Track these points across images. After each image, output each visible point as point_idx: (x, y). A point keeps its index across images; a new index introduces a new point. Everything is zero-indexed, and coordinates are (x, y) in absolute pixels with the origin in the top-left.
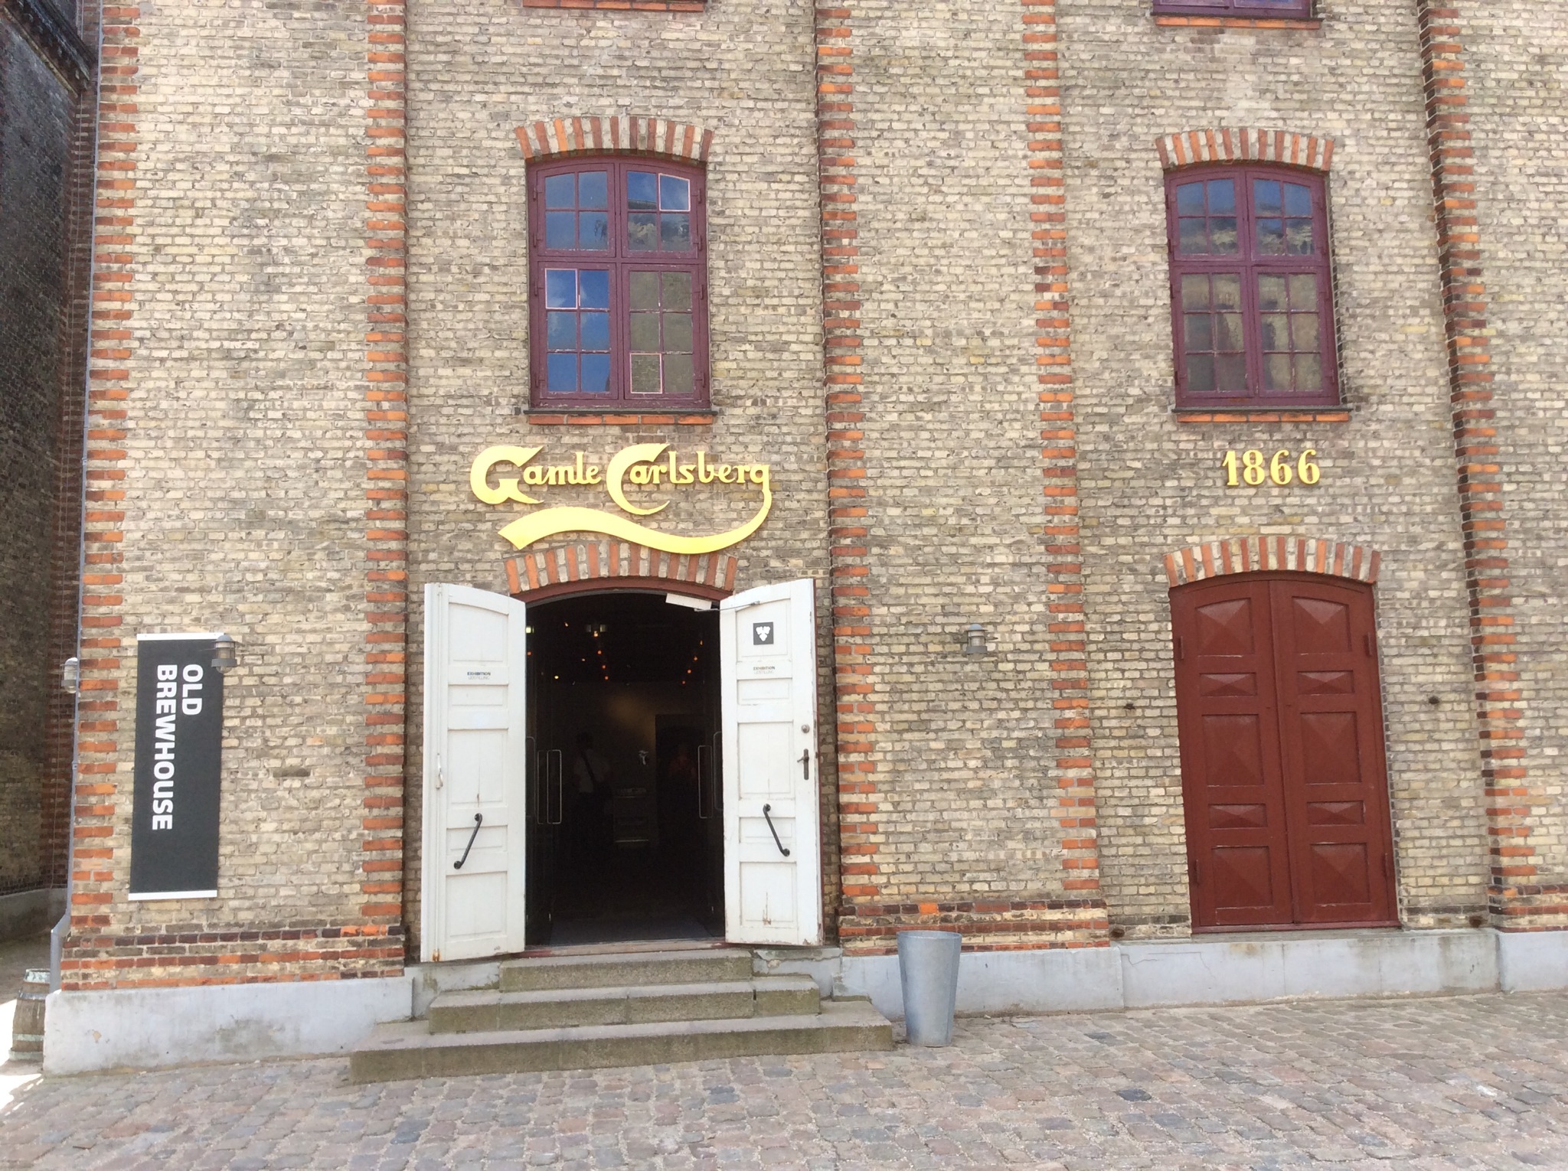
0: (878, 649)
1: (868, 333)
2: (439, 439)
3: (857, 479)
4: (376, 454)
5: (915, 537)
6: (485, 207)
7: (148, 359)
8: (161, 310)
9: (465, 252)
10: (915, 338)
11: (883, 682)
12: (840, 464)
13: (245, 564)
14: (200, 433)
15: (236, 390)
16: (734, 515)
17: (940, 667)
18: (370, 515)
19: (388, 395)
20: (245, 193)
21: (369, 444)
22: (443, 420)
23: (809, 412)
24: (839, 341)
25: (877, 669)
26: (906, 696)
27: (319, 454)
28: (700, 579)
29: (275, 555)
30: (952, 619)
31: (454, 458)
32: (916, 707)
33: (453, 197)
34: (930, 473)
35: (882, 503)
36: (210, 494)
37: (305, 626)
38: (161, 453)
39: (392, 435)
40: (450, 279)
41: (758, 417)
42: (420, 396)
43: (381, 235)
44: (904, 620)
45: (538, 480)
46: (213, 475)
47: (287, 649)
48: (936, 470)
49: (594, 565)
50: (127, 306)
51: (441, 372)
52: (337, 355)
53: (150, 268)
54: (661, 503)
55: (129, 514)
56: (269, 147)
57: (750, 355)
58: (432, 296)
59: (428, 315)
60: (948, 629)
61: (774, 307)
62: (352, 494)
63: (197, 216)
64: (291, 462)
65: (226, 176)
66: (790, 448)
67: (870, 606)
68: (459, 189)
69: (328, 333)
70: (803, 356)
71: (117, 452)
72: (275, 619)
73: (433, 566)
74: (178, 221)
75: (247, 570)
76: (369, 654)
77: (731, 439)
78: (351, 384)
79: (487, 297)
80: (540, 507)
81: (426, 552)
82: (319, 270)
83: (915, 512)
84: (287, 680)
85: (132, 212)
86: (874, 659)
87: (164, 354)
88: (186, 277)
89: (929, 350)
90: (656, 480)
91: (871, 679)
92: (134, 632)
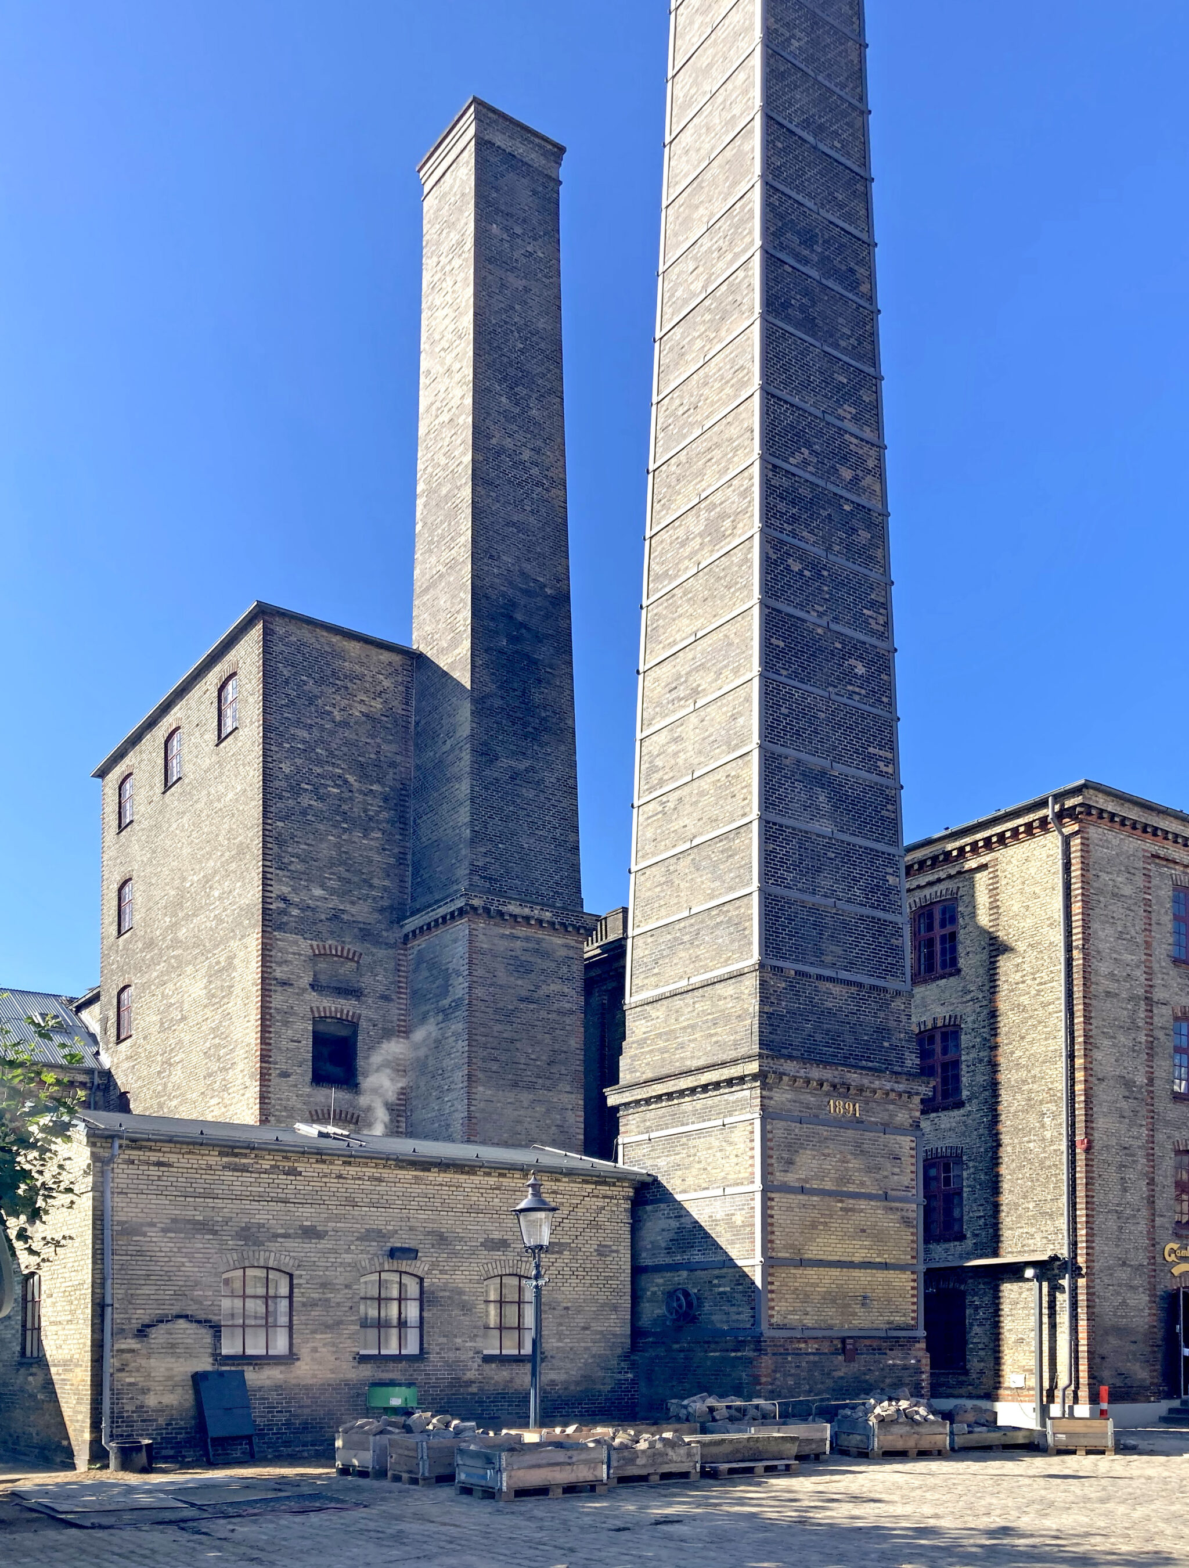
2: (1160, 1240)
4: (1148, 1245)
15: (1119, 1223)
19: (1151, 1226)
20: (1120, 1159)
21: (1147, 1241)
22: (1161, 1235)
27: (1138, 1244)
29: (1129, 1275)
36: (1114, 1255)
39: (1151, 1239)
40: (1162, 1190)
42: (1156, 1226)
43: (1149, 1175)
46: (1115, 1249)
47: (1132, 1304)
51: (1160, 1219)
52: (1141, 1213)
56: (1125, 1145)
58: (1159, 1195)
59: (1158, 1201)
64: (1131, 1246)
65: (1115, 1153)
69: (1139, 1206)
72: (1129, 1295)
75: (1123, 1279)
78: (1143, 1222)
82: (1137, 1185)
84: (1132, 1314)
92: (1098, 1297)
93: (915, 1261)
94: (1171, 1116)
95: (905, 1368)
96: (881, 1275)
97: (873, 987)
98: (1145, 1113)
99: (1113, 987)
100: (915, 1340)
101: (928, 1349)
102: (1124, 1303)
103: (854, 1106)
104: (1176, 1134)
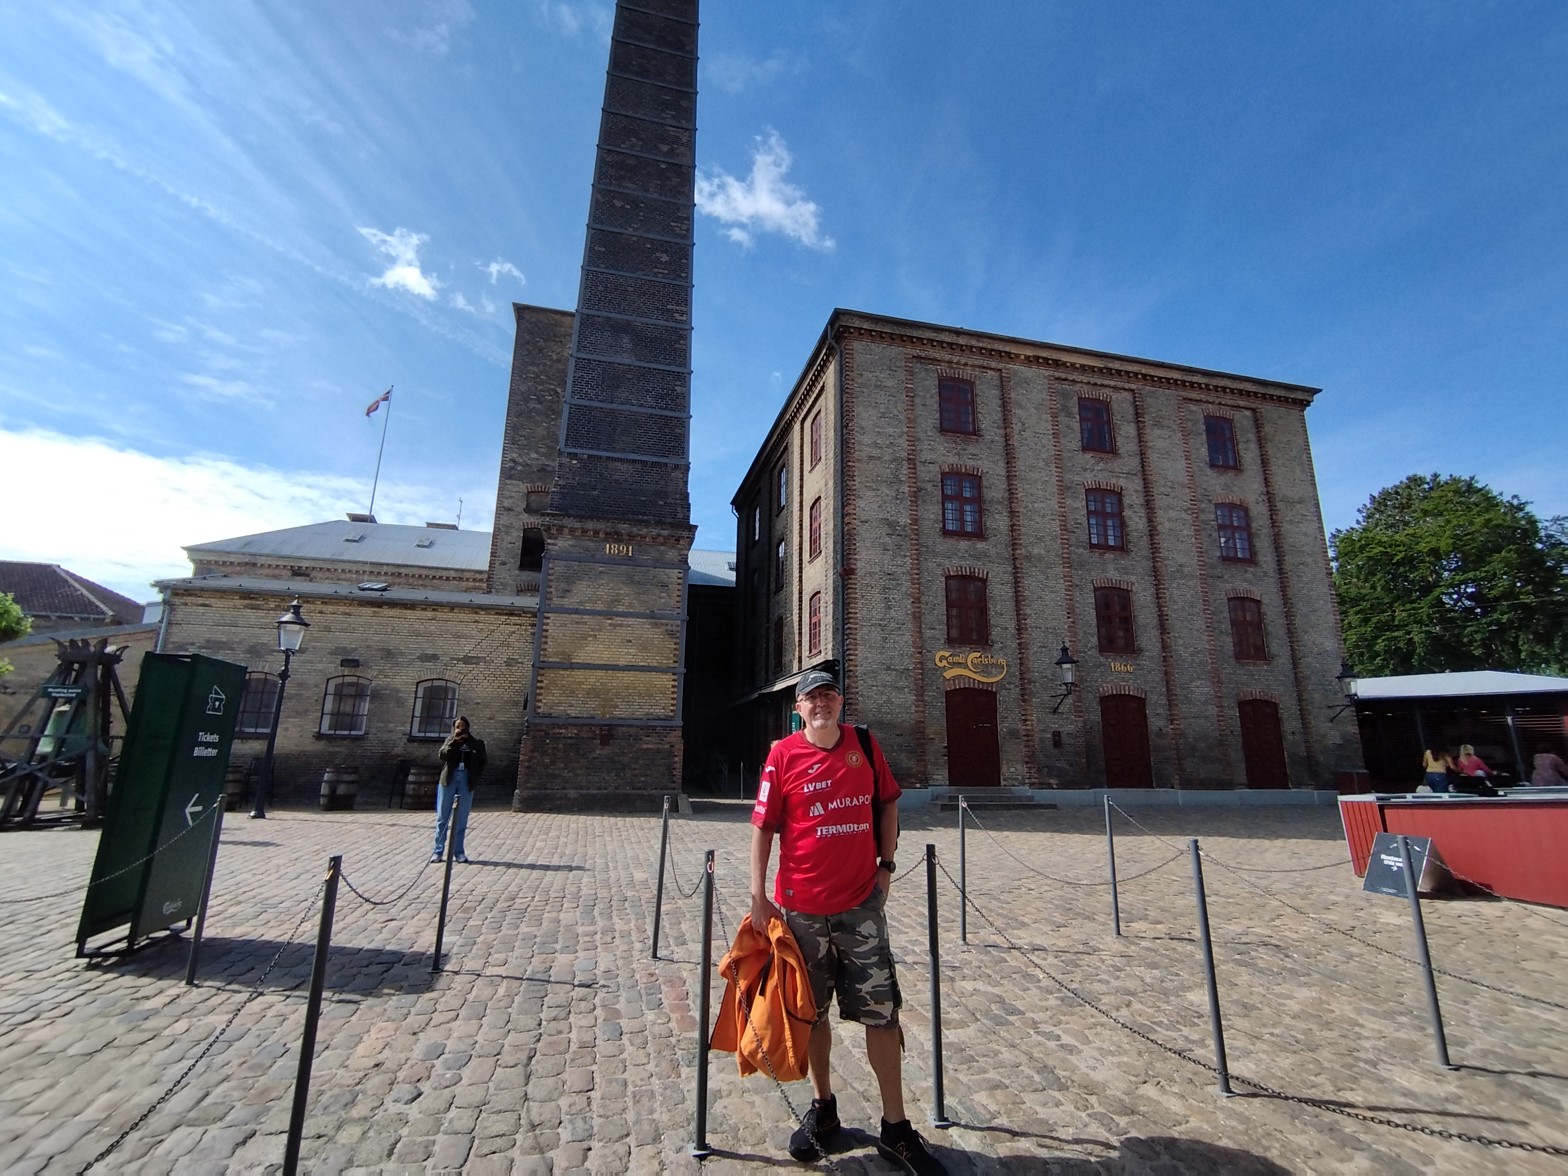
1: (1028, 627)
2: (929, 649)
3: (1027, 665)
4: (915, 652)
6: (936, 589)
7: (862, 625)
8: (865, 612)
9: (932, 600)
10: (1040, 629)
12: (1023, 661)
13: (886, 680)
14: (875, 645)
15: (883, 634)
18: (914, 668)
19: (917, 637)
20: (883, 583)
21: (913, 650)
22: (929, 644)
23: (1015, 646)
24: (1021, 628)
28: (992, 689)
29: (893, 678)
33: (929, 586)
36: (877, 661)
37: (900, 697)
38: (864, 650)
39: (918, 648)
40: (929, 607)
41: (1002, 647)
42: (924, 637)
43: (914, 595)
46: (878, 656)
47: (897, 702)
49: (964, 684)
50: (856, 611)
51: (928, 631)
52: (905, 626)
53: (861, 601)
56: (888, 571)
57: (999, 631)
58: (925, 611)
59: (925, 616)
62: (910, 663)
63: (872, 588)
64: (896, 654)
65: (878, 578)
66: (1010, 656)
68: (931, 584)
69: (903, 620)
70: (1013, 632)
71: (855, 649)
72: (893, 694)
74: (867, 589)
77: (996, 652)
78: (909, 634)
82: (901, 604)
85: (856, 586)
88: (870, 604)
89: (1043, 632)
92: (861, 696)
93: (676, 665)
94: (939, 548)
95: (658, 751)
96: (643, 676)
97: (654, 464)
98: (909, 546)
99: (875, 452)
100: (672, 729)
101: (683, 736)
102: (889, 701)
103: (628, 548)
104: (946, 562)
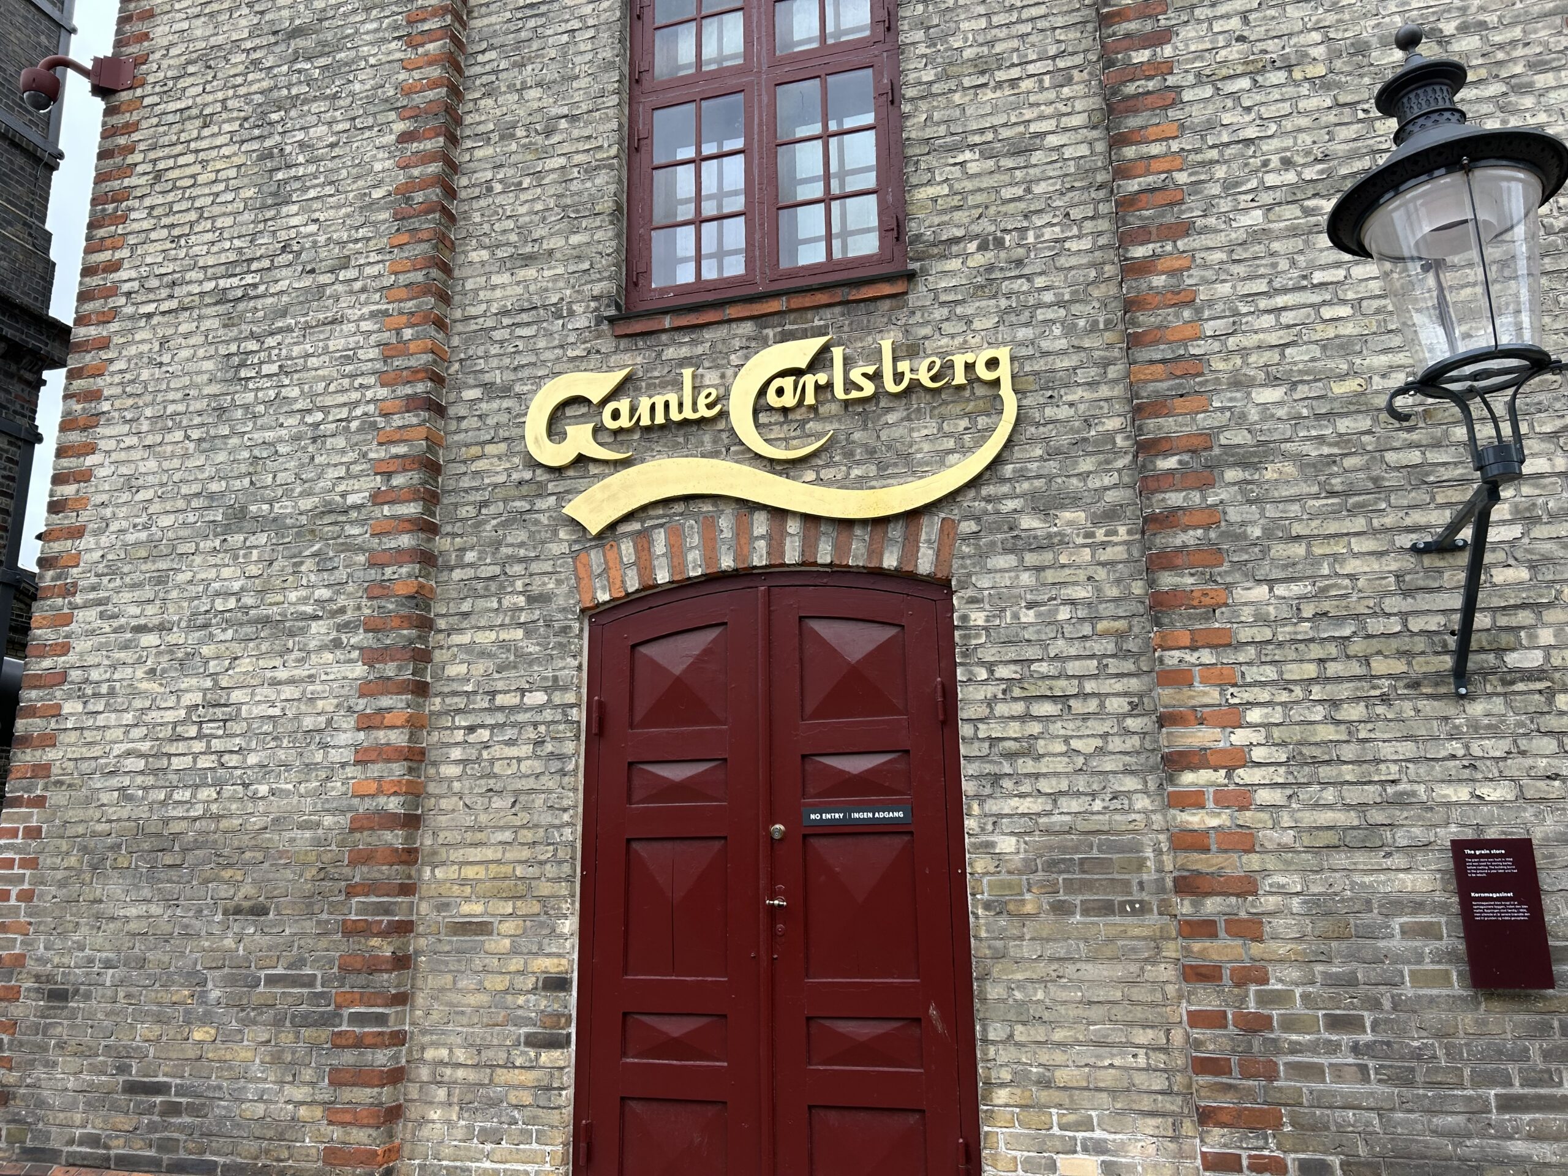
0: (1253, 674)
1: (1191, 79)
2: (487, 378)
3: (1184, 342)
4: (388, 406)
5: (1321, 440)
6: (565, 38)
7: (131, 317)
8: (152, 254)
9: (536, 105)
10: (1289, 68)
11: (1269, 742)
12: (1146, 320)
13: (216, 585)
14: (181, 408)
15: (227, 342)
16: (950, 444)
17: (1407, 708)
18: (377, 498)
19: (413, 319)
20: (259, 82)
21: (383, 392)
22: (495, 350)
23: (1086, 244)
24: (1132, 106)
25: (1254, 715)
26: (1325, 772)
27: (319, 416)
28: (890, 561)
29: (253, 570)
30: (1423, 602)
31: (506, 403)
32: (1353, 795)
33: (524, 35)
34: (1344, 311)
35: (1240, 383)
36: (185, 490)
37: (282, 674)
38: (134, 440)
39: (413, 375)
40: (514, 146)
41: (990, 268)
42: (467, 319)
43: (417, 99)
44: (1308, 611)
45: (624, 422)
46: (190, 463)
47: (257, 711)
48: (1357, 304)
49: (710, 551)
50: (118, 255)
51: (496, 279)
52: (351, 273)
53: (147, 202)
54: (818, 436)
55: (91, 526)
56: (292, 20)
57: (972, 168)
58: (489, 175)
59: (483, 203)
60: (1415, 624)
61: (1013, 82)
62: (356, 469)
63: (205, 126)
64: (283, 432)
65: (241, 68)
66: (1050, 314)
67: (1229, 587)
68: (532, 23)
69: (342, 244)
70: (1068, 153)
71: (86, 445)
72: (245, 665)
73: (470, 573)
74: (184, 137)
75: (218, 594)
76: (362, 716)
77: (940, 313)
78: (366, 310)
79: (562, 161)
80: (626, 463)
81: (462, 550)
82: (338, 163)
83: (1317, 389)
84: (252, 759)
85: (136, 136)
86: (1247, 696)
87: (150, 308)
88: (185, 205)
89: (1322, 84)
90: (810, 399)
91: (1240, 737)
